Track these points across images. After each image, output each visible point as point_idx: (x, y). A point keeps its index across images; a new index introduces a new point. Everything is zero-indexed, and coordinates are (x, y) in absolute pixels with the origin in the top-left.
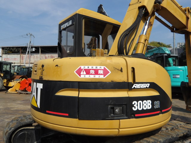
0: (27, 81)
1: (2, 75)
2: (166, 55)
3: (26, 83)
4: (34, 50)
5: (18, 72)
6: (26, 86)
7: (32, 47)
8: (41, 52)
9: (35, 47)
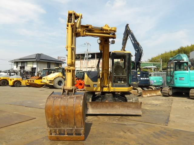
0: (78, 82)
1: (64, 77)
2: (176, 61)
3: (78, 83)
4: (90, 56)
5: (77, 75)
6: (78, 85)
7: (89, 54)
8: (97, 58)
9: (91, 54)
